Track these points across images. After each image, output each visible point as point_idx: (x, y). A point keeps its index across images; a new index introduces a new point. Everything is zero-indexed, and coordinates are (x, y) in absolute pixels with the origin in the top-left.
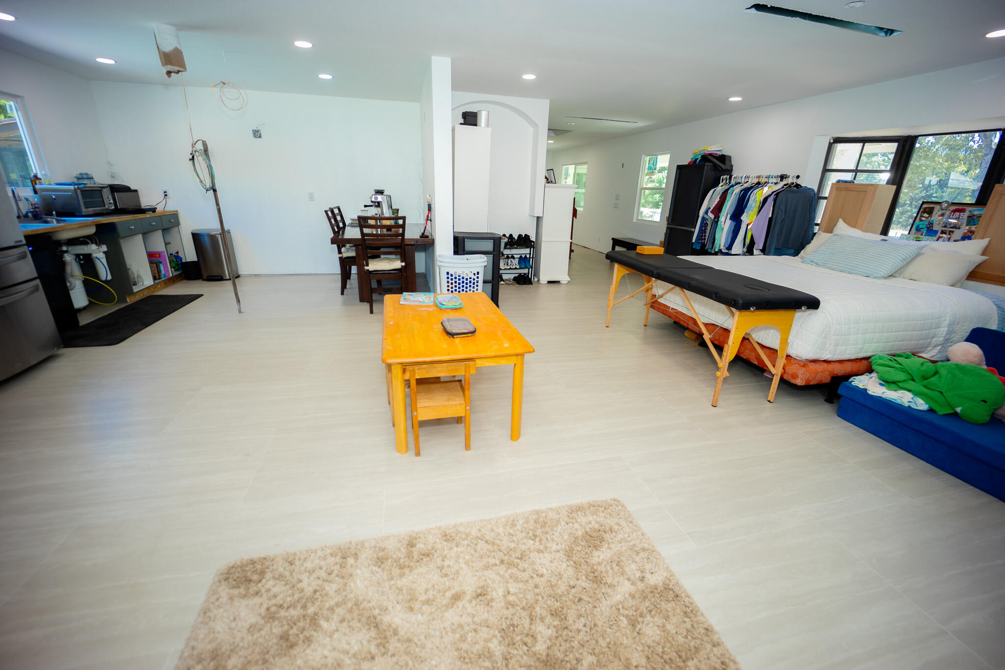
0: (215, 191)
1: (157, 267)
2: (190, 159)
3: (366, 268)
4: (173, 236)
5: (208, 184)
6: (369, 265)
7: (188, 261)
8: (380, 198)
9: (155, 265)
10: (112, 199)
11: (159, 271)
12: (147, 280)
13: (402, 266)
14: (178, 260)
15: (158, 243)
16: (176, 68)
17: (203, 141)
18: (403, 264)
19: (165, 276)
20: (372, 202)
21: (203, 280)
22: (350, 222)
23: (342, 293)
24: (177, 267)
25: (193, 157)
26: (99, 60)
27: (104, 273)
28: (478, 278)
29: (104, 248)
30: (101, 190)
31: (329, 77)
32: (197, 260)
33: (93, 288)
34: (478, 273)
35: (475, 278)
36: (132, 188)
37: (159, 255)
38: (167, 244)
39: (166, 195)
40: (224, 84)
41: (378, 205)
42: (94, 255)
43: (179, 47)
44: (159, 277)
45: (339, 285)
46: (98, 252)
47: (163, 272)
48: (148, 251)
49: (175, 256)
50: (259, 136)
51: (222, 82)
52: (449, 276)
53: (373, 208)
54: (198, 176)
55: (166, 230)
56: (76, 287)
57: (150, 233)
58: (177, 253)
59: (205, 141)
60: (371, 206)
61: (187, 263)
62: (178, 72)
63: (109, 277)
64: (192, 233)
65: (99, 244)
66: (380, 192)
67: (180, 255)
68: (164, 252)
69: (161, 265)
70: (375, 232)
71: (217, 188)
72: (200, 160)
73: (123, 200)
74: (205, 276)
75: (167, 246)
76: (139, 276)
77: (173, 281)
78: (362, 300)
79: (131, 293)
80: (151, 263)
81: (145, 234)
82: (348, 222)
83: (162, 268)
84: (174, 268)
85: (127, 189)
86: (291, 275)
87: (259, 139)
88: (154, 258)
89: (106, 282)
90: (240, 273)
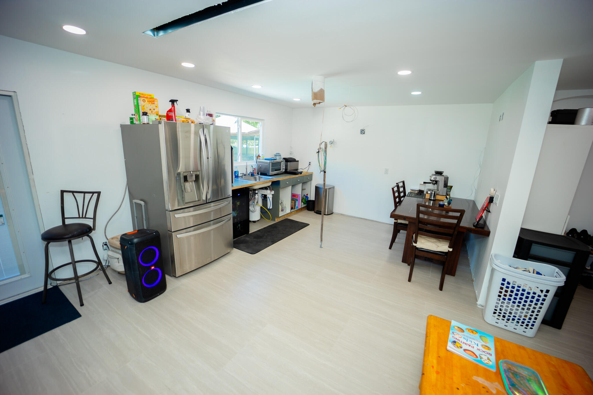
0: (325, 172)
1: (295, 203)
2: (317, 152)
3: (414, 244)
4: (307, 186)
5: (323, 169)
6: (418, 243)
7: (311, 200)
8: (438, 178)
9: (294, 201)
10: (284, 167)
11: (295, 205)
12: (288, 210)
13: (449, 251)
14: (307, 199)
15: (298, 190)
16: (319, 101)
17: (325, 143)
18: (451, 250)
19: (297, 207)
20: (431, 180)
21: (314, 212)
22: (410, 191)
23: (390, 248)
24: (305, 202)
25: (319, 151)
26: (294, 99)
27: (270, 205)
28: (546, 296)
29: (273, 192)
30: (281, 162)
31: (419, 93)
32: (314, 200)
33: (263, 212)
34: (548, 291)
35: (542, 295)
36: (297, 160)
37: (298, 196)
38: (303, 190)
39: (310, 164)
40: (346, 106)
41: (436, 182)
42: (268, 196)
43: (323, 88)
44: (294, 208)
45: (390, 237)
46: (269, 194)
47: (297, 206)
48: (293, 193)
49: (306, 196)
50: (364, 133)
51: (345, 105)
52: (506, 283)
53: (431, 185)
54: (319, 162)
55: (304, 183)
56: (257, 211)
57: (296, 186)
58: (307, 195)
59: (327, 142)
60: (430, 183)
61: (310, 201)
62: (320, 103)
63: (271, 208)
64: (316, 186)
65: (271, 190)
66: (439, 173)
67: (308, 196)
68: (300, 195)
69: (297, 202)
70: (427, 204)
71: (327, 171)
72: (322, 153)
73: (291, 166)
74: (316, 211)
75: (303, 191)
76: (285, 207)
77: (301, 210)
78: (404, 260)
79: (278, 216)
80: (292, 200)
81: (293, 186)
82: (407, 192)
83: (297, 203)
84: (303, 202)
85: (293, 160)
86: (362, 218)
87: (364, 135)
88: (295, 197)
89: (269, 210)
90: (334, 211)
